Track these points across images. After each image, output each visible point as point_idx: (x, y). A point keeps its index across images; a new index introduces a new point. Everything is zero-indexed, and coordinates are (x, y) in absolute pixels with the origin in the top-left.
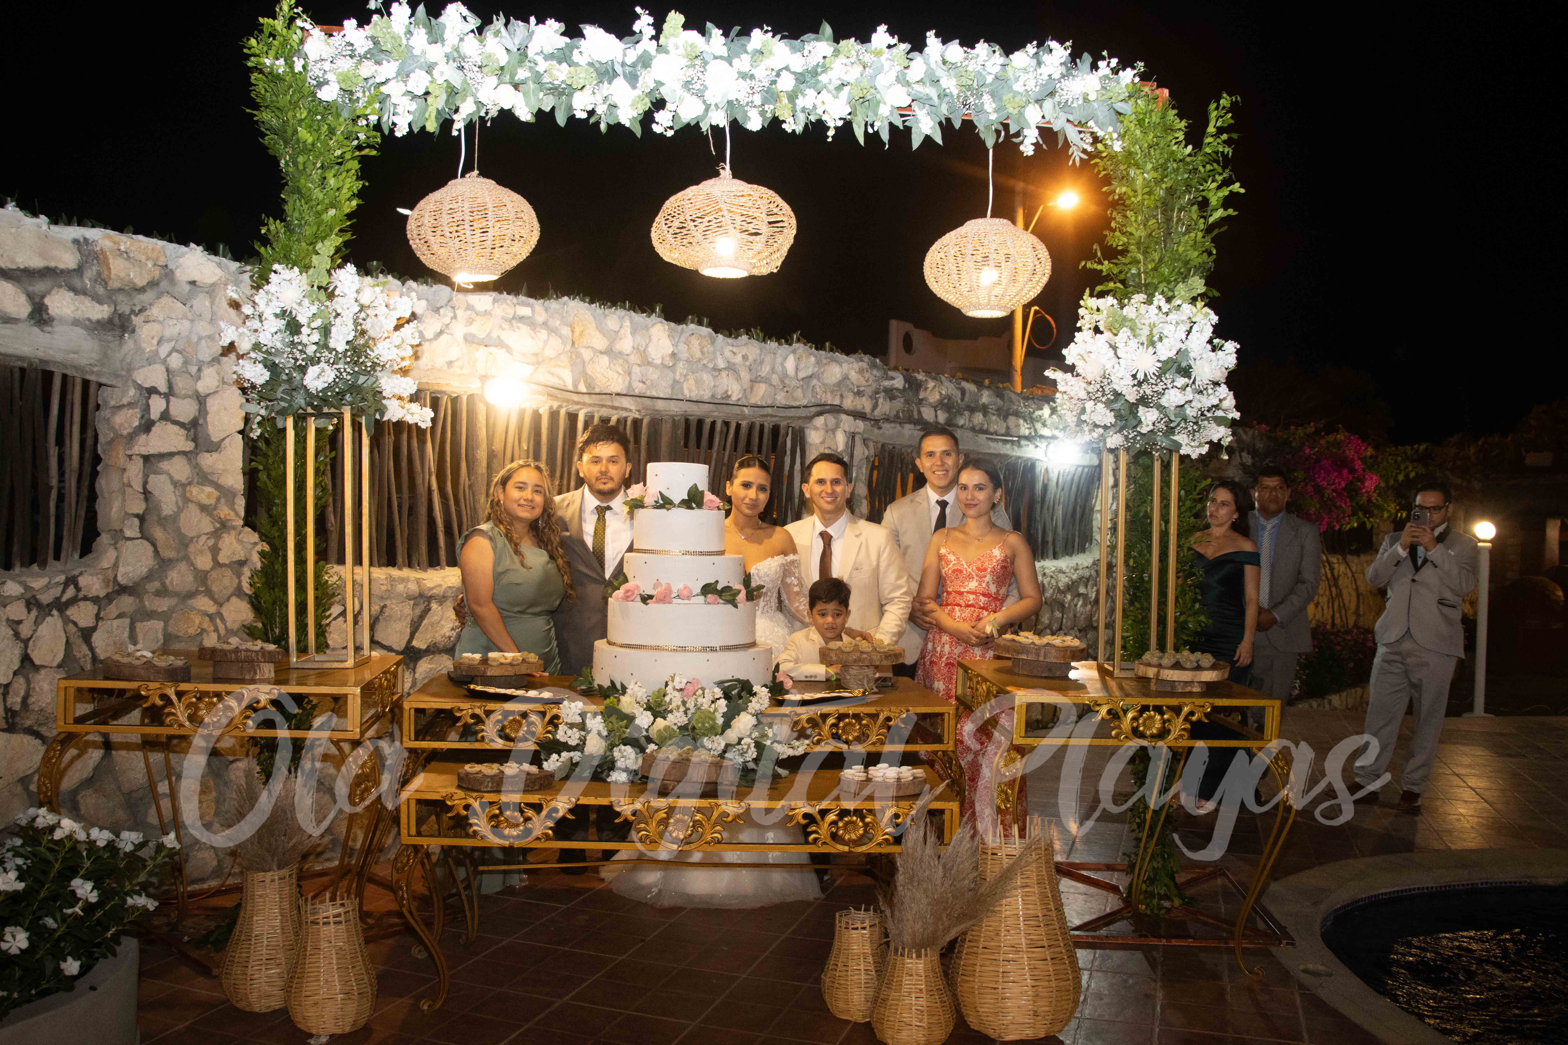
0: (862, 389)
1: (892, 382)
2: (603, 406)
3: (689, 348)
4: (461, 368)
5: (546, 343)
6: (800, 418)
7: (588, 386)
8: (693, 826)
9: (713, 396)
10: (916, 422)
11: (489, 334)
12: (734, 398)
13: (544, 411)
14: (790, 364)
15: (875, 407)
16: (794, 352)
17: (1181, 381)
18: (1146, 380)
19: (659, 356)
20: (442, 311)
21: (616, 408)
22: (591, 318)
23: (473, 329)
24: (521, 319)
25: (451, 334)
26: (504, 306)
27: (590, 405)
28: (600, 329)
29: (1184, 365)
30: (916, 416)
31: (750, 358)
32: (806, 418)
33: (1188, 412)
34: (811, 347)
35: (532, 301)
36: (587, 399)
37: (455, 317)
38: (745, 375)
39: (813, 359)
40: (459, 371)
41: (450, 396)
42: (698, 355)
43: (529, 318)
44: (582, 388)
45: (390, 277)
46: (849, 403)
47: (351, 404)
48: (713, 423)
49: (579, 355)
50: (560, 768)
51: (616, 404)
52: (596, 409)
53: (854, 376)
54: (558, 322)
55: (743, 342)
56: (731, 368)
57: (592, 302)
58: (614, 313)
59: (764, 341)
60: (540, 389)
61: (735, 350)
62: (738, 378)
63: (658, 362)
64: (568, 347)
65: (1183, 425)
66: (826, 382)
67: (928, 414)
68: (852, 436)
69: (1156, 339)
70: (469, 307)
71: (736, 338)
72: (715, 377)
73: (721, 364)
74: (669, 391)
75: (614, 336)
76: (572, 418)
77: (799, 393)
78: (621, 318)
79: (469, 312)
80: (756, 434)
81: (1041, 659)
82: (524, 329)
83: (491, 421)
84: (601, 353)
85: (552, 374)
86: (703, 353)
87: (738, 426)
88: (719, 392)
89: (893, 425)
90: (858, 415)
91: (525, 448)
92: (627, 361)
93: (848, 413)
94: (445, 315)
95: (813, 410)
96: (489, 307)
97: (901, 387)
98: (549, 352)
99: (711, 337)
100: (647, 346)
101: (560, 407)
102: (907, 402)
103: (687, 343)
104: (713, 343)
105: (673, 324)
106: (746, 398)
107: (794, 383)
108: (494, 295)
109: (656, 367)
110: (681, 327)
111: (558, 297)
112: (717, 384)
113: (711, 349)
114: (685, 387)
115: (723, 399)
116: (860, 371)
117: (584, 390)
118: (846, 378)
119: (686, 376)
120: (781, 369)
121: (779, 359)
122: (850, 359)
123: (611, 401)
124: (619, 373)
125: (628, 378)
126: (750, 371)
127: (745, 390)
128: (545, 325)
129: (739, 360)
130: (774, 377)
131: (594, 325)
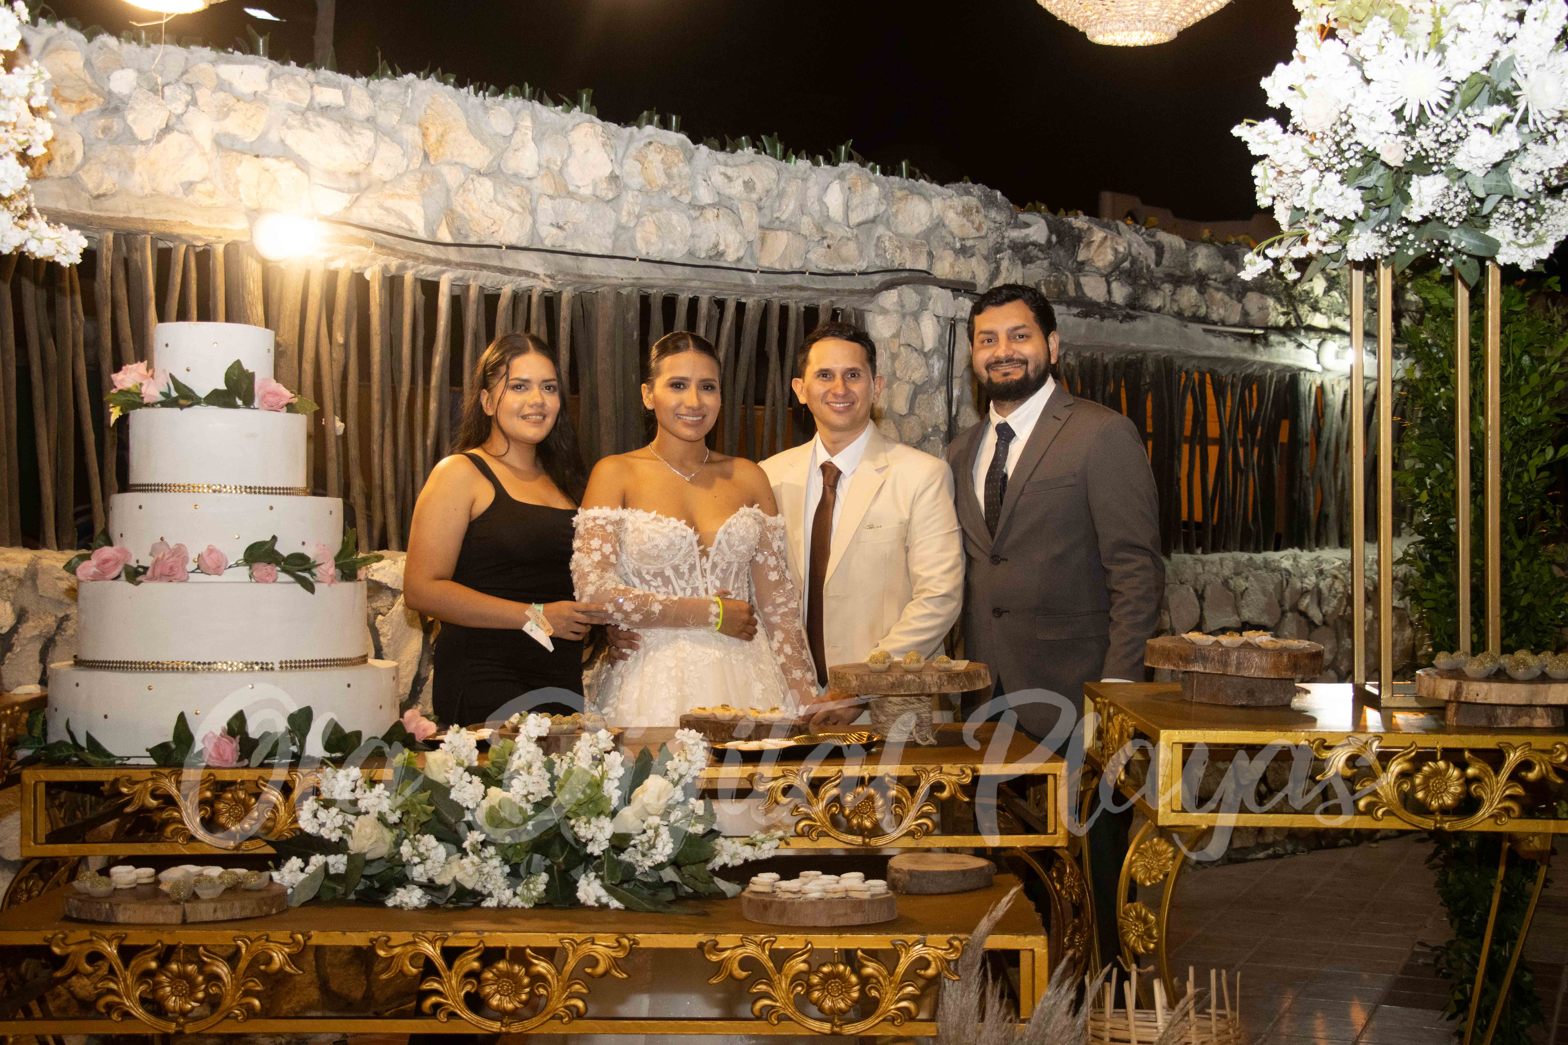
0: (969, 243)
1: (1025, 231)
2: (483, 268)
3: (644, 168)
4: (211, 195)
5: (372, 153)
6: (854, 293)
7: (455, 231)
9: (691, 253)
11: (262, 137)
12: (731, 258)
13: (373, 275)
14: (835, 199)
15: (995, 274)
16: (841, 177)
19: (588, 180)
20: (168, 91)
21: (507, 271)
22: (460, 112)
23: (231, 126)
24: (325, 110)
25: (189, 133)
26: (291, 86)
27: (460, 266)
28: (476, 130)
31: (759, 185)
32: (864, 292)
33: (1516, 182)
34: (873, 170)
35: (345, 79)
36: (453, 254)
37: (194, 103)
38: (750, 217)
39: (876, 190)
40: (209, 202)
41: (191, 246)
42: (662, 180)
43: (339, 108)
44: (445, 236)
45: (62, 26)
46: (946, 266)
49: (437, 177)
50: (306, 884)
51: (510, 265)
52: (470, 272)
53: (953, 220)
54: (396, 118)
55: (746, 159)
56: (723, 203)
57: (460, 84)
58: (502, 104)
59: (785, 156)
60: (362, 234)
61: (731, 172)
62: (738, 222)
63: (586, 190)
64: (417, 161)
66: (901, 229)
68: (949, 326)
70: (225, 86)
71: (733, 151)
72: (693, 219)
73: (705, 196)
74: (607, 243)
75: (501, 145)
76: (428, 288)
77: (850, 249)
78: (515, 114)
79: (222, 95)
80: (774, 320)
82: (331, 128)
83: (275, 294)
84: (479, 174)
85: (387, 209)
86: (669, 176)
87: (741, 307)
88: (703, 246)
90: (960, 288)
91: (341, 340)
92: (528, 190)
93: (943, 284)
94: (175, 99)
95: (878, 279)
96: (263, 88)
97: (1042, 241)
98: (379, 171)
99: (686, 150)
100: (565, 163)
101: (402, 267)
102: (1054, 266)
103: (640, 158)
104: (690, 160)
105: (612, 125)
106: (752, 256)
107: (842, 232)
108: (272, 65)
109: (583, 200)
110: (628, 130)
111: (395, 74)
112: (698, 232)
113: (686, 170)
114: (638, 236)
115: (710, 258)
116: (966, 212)
117: (448, 239)
118: (939, 224)
119: (639, 217)
120: (816, 207)
121: (813, 191)
122: (948, 191)
123: (501, 259)
124: (513, 211)
125: (529, 220)
126: (760, 209)
127: (750, 243)
128: (370, 120)
129: (736, 189)
130: (806, 219)
131: (464, 124)
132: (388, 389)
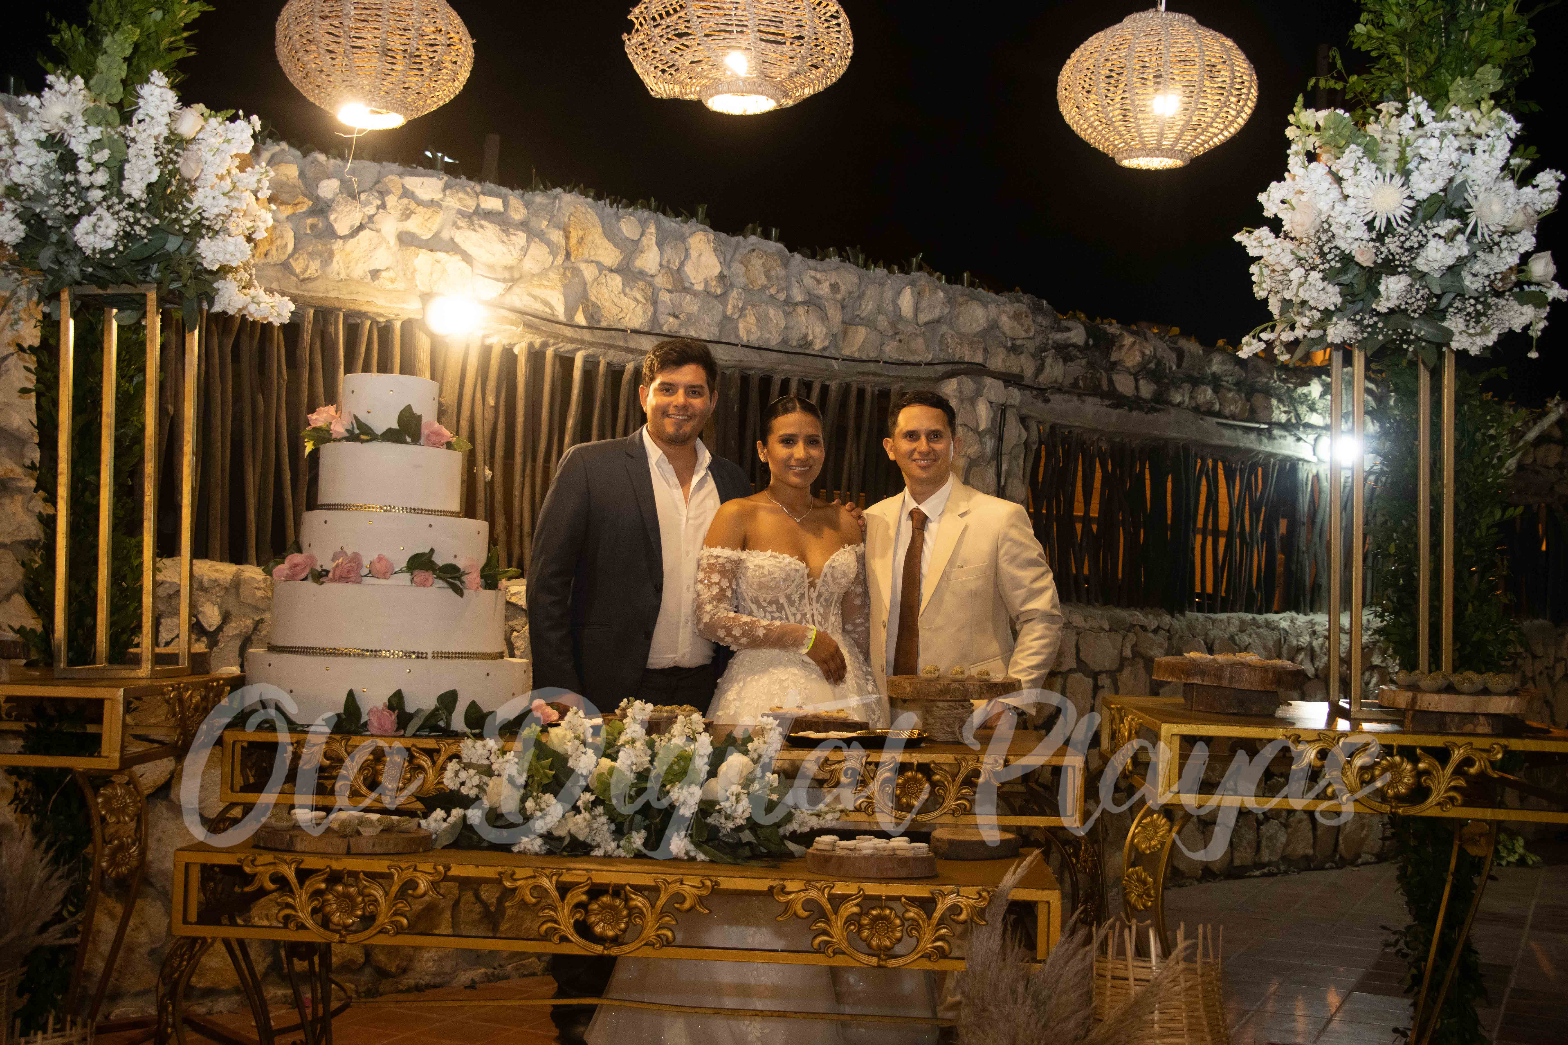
0: (1019, 342)
1: (1066, 335)
2: (611, 346)
3: (747, 270)
4: (393, 281)
5: (525, 251)
6: (919, 379)
7: (590, 316)
8: (629, 915)
9: (784, 342)
10: (1103, 396)
11: (436, 235)
12: (818, 346)
13: (520, 350)
14: (906, 301)
15: (1040, 370)
16: (912, 284)
17: (1448, 225)
18: (1389, 227)
19: (701, 278)
20: (363, 197)
21: (630, 351)
22: (596, 220)
23: (412, 225)
24: (488, 215)
25: (378, 231)
26: (461, 195)
27: (591, 344)
28: (610, 235)
29: (1457, 205)
30: (1105, 387)
31: (843, 288)
32: (929, 379)
33: (1467, 283)
34: (939, 279)
35: (505, 190)
36: (587, 335)
37: (383, 206)
38: (835, 315)
39: (941, 294)
40: (390, 286)
41: (374, 322)
42: (763, 280)
43: (499, 214)
44: (581, 320)
45: (284, 145)
46: (998, 361)
47: (159, 283)
48: (785, 383)
49: (576, 272)
50: (445, 830)
51: (632, 345)
52: (600, 350)
53: (1005, 322)
54: (545, 223)
55: (833, 266)
56: (813, 302)
57: (598, 197)
58: (632, 214)
59: (866, 266)
60: (513, 316)
61: (819, 276)
62: (824, 318)
63: (699, 287)
64: (560, 259)
65: (1457, 304)
66: (962, 330)
67: (1124, 384)
68: (1001, 411)
69: (1410, 166)
70: (406, 193)
71: (822, 259)
72: (787, 314)
73: (798, 296)
74: (716, 330)
75: (631, 248)
76: (566, 362)
77: (919, 344)
78: (643, 224)
79: (405, 201)
80: (853, 401)
81: (1225, 683)
82: (491, 230)
83: (440, 363)
84: (611, 270)
85: (535, 297)
86: (768, 278)
87: (825, 389)
88: (795, 337)
89: (1067, 396)
90: (1010, 380)
91: (492, 403)
92: (651, 285)
93: (996, 376)
94: (368, 203)
95: (941, 369)
96: (438, 196)
97: (1081, 343)
98: (529, 265)
99: (782, 257)
100: (682, 264)
101: (545, 345)
102: (1091, 365)
103: (745, 262)
104: (786, 264)
105: (723, 235)
106: (836, 346)
107: (911, 329)
108: (446, 178)
109: (696, 294)
110: (736, 238)
111: (546, 188)
112: (791, 324)
113: (783, 273)
114: (741, 325)
115: (801, 346)
116: (1017, 317)
117: (583, 322)
118: (993, 326)
119: (742, 310)
120: (891, 308)
121: (889, 295)
122: (1001, 299)
123: (626, 340)
124: (638, 302)
125: (651, 309)
126: (843, 307)
127: (834, 335)
128: (524, 225)
129: (824, 290)
130: (881, 318)
131: (600, 230)
132: (530, 445)
